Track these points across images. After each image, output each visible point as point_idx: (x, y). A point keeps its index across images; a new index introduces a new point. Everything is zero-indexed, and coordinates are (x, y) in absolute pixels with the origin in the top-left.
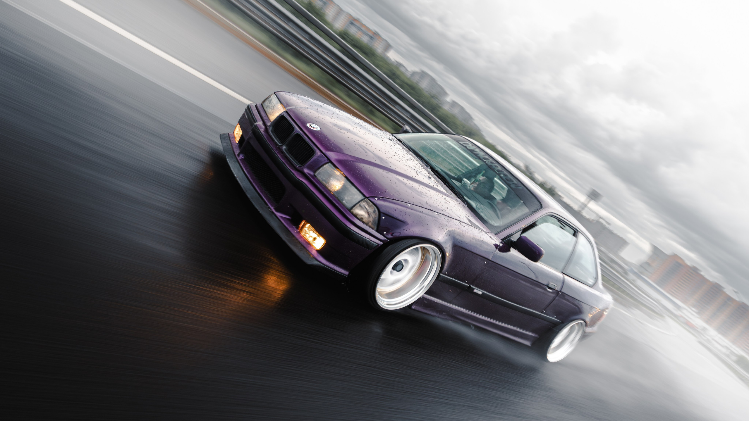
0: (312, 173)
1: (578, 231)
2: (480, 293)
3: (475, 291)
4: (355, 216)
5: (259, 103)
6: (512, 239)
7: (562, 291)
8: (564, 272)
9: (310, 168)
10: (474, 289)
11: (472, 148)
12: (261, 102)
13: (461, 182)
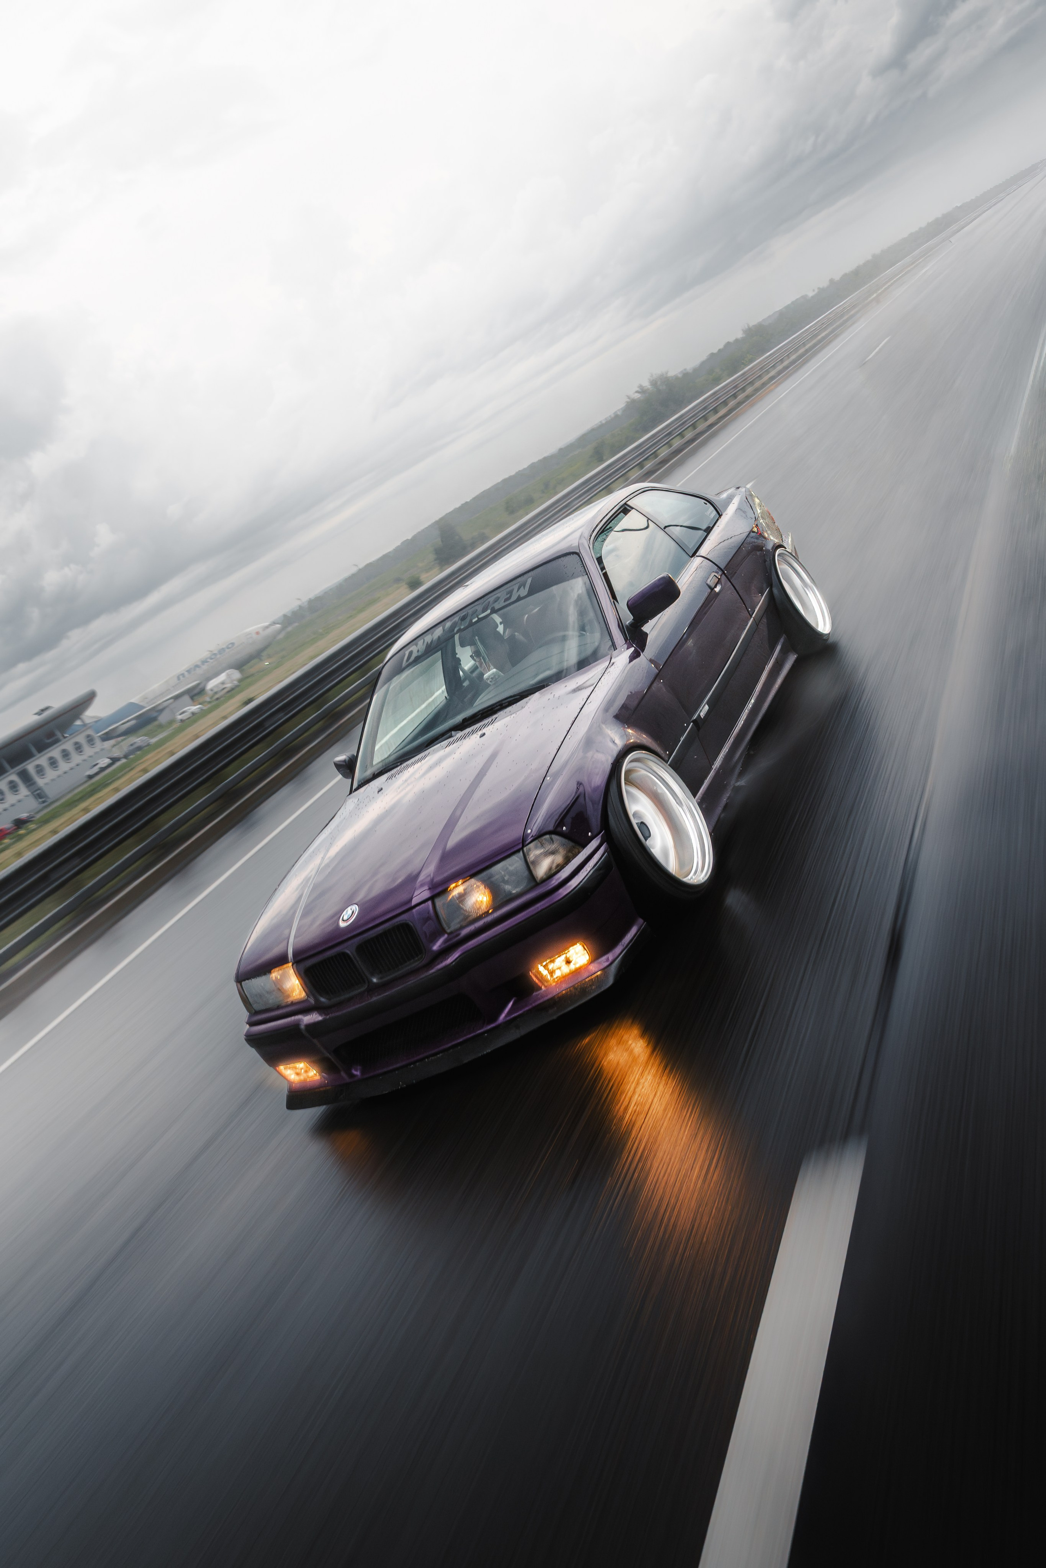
0: (446, 936)
1: (625, 504)
2: (706, 708)
3: (702, 715)
4: (550, 876)
5: (247, 1017)
6: (627, 623)
7: (723, 567)
8: (693, 554)
9: (434, 937)
10: (699, 716)
11: (421, 646)
12: (248, 1013)
13: (489, 686)
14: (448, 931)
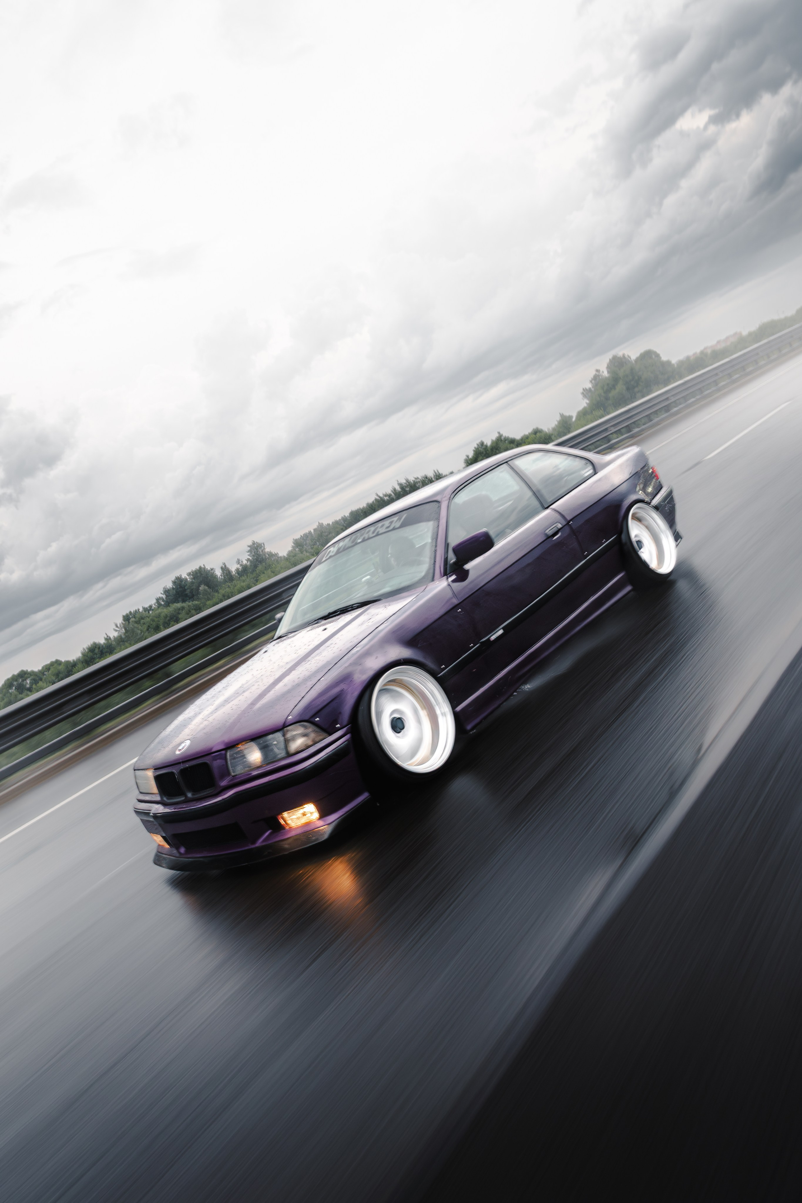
0: (229, 778)
2: (501, 632)
3: (493, 638)
4: (299, 751)
5: (136, 794)
6: (451, 562)
7: (569, 518)
8: (546, 506)
9: (222, 777)
10: (489, 639)
11: (336, 548)
12: (137, 792)
14: (233, 774)
